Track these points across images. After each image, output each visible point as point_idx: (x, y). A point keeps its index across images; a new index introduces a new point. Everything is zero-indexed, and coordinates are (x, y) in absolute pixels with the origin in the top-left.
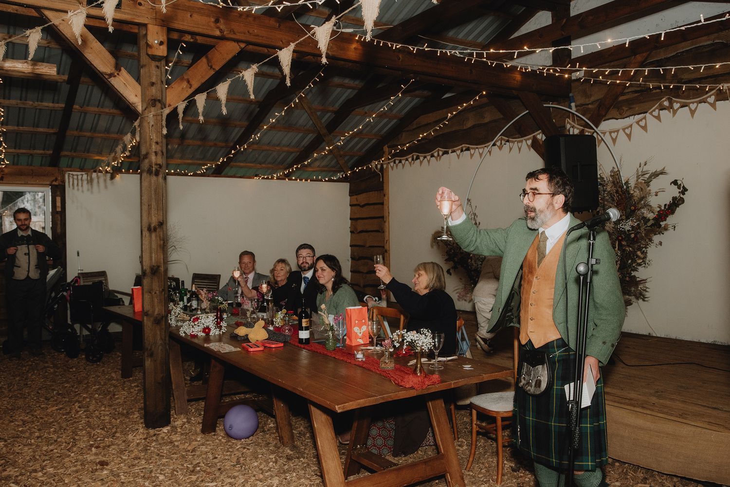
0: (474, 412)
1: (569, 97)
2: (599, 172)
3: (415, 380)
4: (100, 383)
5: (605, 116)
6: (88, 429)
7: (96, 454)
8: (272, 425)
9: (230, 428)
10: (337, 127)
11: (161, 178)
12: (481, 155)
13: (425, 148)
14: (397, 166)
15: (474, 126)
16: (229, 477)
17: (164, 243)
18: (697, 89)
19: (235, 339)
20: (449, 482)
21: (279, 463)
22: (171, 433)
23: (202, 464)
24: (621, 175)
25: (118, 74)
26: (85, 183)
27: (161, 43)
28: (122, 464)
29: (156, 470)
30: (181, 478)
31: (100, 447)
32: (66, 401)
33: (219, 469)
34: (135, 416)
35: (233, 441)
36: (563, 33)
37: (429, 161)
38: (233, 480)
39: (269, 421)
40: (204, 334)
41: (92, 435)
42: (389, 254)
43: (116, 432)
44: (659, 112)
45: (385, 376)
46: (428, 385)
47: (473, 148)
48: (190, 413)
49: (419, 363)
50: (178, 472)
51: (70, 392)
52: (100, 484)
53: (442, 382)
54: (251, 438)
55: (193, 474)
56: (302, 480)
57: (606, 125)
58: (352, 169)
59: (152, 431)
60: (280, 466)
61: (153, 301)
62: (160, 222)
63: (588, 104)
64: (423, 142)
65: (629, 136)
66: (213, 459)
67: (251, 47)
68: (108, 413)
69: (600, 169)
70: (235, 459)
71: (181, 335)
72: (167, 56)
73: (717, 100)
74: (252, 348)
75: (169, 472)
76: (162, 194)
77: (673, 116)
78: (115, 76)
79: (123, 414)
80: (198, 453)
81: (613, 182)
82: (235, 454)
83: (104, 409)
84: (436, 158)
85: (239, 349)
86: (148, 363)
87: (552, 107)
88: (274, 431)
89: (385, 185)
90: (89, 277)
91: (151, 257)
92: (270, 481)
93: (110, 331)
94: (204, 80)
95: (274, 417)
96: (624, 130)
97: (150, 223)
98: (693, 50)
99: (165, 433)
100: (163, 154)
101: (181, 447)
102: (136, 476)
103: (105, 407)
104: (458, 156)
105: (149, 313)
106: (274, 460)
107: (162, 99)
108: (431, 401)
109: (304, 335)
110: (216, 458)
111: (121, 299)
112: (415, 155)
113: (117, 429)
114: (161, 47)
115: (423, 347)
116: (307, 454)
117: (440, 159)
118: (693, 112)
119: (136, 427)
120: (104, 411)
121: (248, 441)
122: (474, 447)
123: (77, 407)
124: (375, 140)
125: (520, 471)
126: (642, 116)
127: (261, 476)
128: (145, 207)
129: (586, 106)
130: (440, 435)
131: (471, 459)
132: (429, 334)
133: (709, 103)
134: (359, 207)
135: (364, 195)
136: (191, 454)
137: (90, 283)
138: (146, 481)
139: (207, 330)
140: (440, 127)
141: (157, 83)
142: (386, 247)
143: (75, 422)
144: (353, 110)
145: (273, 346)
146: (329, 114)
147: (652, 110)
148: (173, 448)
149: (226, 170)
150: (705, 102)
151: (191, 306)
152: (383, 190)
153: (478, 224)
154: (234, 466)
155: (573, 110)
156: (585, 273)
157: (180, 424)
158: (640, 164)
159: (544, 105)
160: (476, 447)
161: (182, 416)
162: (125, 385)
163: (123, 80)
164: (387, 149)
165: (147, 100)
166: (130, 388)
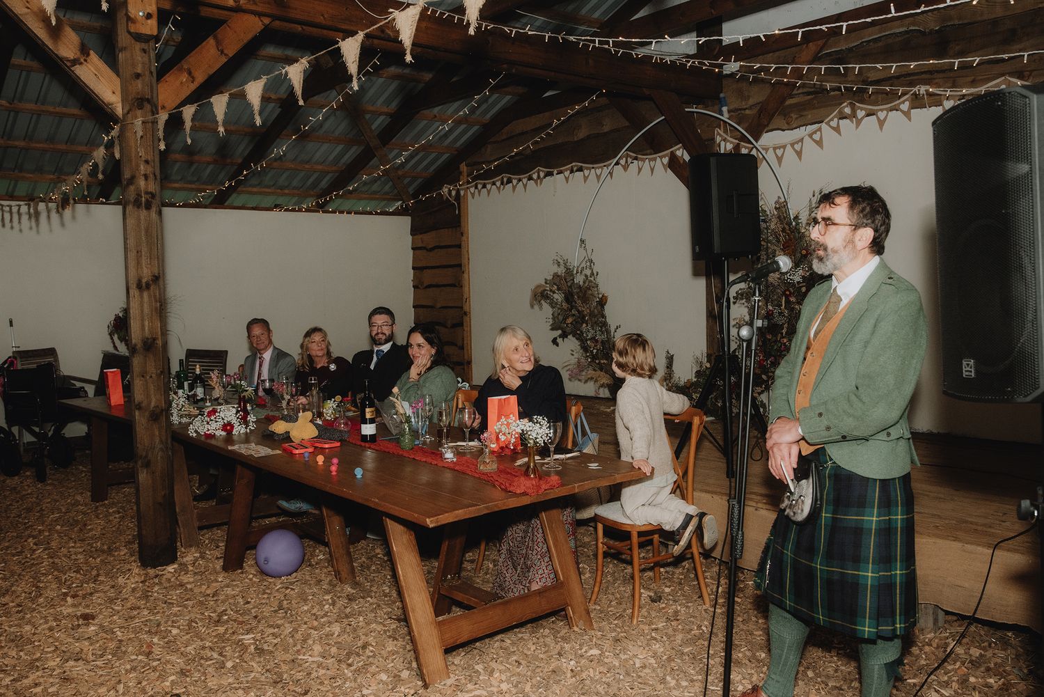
0: (600, 527)
1: (719, 98)
2: (761, 203)
3: (528, 483)
4: (59, 510)
5: (767, 125)
6: (56, 573)
7: (74, 606)
8: (321, 557)
9: (266, 562)
10: (394, 137)
11: (154, 212)
12: (598, 177)
13: (519, 168)
14: (479, 192)
15: (588, 137)
16: (271, 626)
17: (161, 305)
18: (887, 93)
19: (269, 438)
20: (571, 617)
21: (338, 605)
22: (180, 573)
23: (229, 612)
24: (789, 207)
25: (85, 60)
26: (25, 218)
27: (149, 16)
28: (114, 617)
29: (166, 622)
30: (203, 631)
31: (78, 596)
32: (12, 536)
33: (256, 617)
34: (122, 553)
35: (270, 580)
36: (713, 11)
37: (525, 186)
38: (276, 630)
39: (317, 551)
40: (224, 433)
41: (63, 580)
42: (470, 317)
43: (98, 575)
44: (838, 122)
45: (486, 480)
46: (545, 490)
47: (587, 168)
48: (202, 546)
49: (532, 461)
50: (197, 624)
51: (17, 525)
52: (87, 644)
53: (562, 485)
54: (294, 574)
55: (219, 624)
56: (373, 625)
57: (769, 139)
58: (415, 196)
59: (151, 572)
60: (339, 609)
61: (147, 388)
62: (154, 276)
63: (745, 109)
64: (517, 158)
65: (799, 154)
66: (244, 604)
67: (277, 23)
68: (81, 550)
69: (762, 198)
70: (277, 603)
71: (191, 435)
72: (157, 35)
73: (913, 107)
74: (297, 449)
75: (185, 624)
76: (157, 236)
77: (857, 127)
78: (81, 64)
79: (103, 551)
80: (222, 598)
81: (779, 217)
82: (275, 597)
83: (73, 545)
84: (536, 182)
85: (278, 452)
86: (143, 476)
87: (697, 112)
88: (326, 564)
89: (462, 220)
90: (31, 357)
91: (143, 326)
92: (328, 629)
93: (67, 436)
94: (212, 72)
95: (326, 545)
96: (792, 145)
97: (141, 277)
98: (883, 39)
99: (171, 573)
100: (156, 179)
101: (196, 590)
102: (137, 631)
103: (75, 542)
104: (567, 179)
105: (143, 405)
106: (330, 601)
107: (152, 98)
108: (545, 511)
109: (368, 430)
110: (248, 603)
111: (83, 388)
112: (506, 177)
113: (98, 571)
114: (149, 21)
115: (538, 440)
116: (376, 592)
117: (541, 183)
118: (881, 123)
119: (128, 567)
120: (73, 547)
121: (292, 578)
122: (599, 573)
123: (32, 545)
124: (447, 155)
125: (662, 601)
126: (816, 126)
127: (315, 623)
128: (132, 255)
129: (743, 112)
130: (558, 556)
131: (596, 589)
132: (545, 423)
133: (902, 111)
134: (425, 251)
135: (433, 234)
136: (212, 599)
137: (35, 366)
138: (153, 636)
139: (228, 427)
140: (542, 138)
141: (144, 75)
142: (466, 308)
143: (33, 564)
144: (418, 113)
145: (327, 446)
146: (382, 118)
147: (830, 118)
148: (185, 593)
149: (230, 199)
150: (897, 110)
151: (195, 395)
152: (460, 226)
153: (595, 274)
154: (275, 611)
155: (725, 117)
156: (749, 338)
157: (191, 561)
158: (814, 192)
159: (686, 110)
160: (602, 574)
161: (193, 549)
162: (99, 512)
163: (92, 69)
164: (465, 168)
165: (130, 98)
166: (108, 515)
